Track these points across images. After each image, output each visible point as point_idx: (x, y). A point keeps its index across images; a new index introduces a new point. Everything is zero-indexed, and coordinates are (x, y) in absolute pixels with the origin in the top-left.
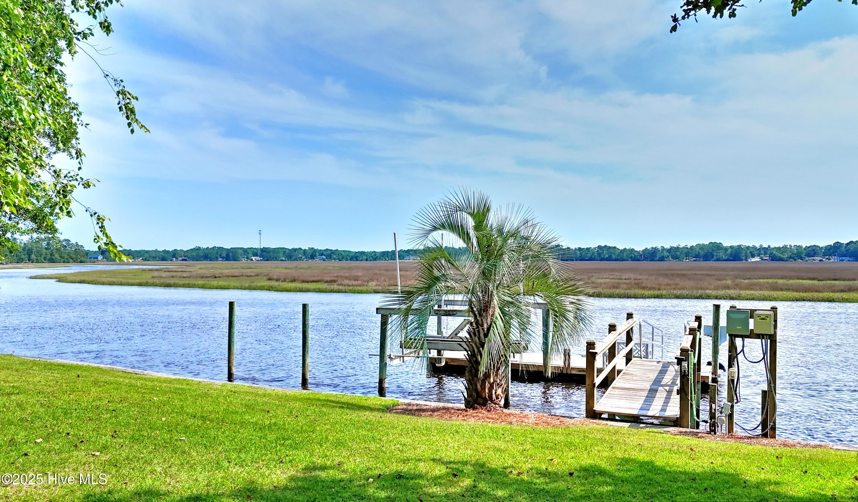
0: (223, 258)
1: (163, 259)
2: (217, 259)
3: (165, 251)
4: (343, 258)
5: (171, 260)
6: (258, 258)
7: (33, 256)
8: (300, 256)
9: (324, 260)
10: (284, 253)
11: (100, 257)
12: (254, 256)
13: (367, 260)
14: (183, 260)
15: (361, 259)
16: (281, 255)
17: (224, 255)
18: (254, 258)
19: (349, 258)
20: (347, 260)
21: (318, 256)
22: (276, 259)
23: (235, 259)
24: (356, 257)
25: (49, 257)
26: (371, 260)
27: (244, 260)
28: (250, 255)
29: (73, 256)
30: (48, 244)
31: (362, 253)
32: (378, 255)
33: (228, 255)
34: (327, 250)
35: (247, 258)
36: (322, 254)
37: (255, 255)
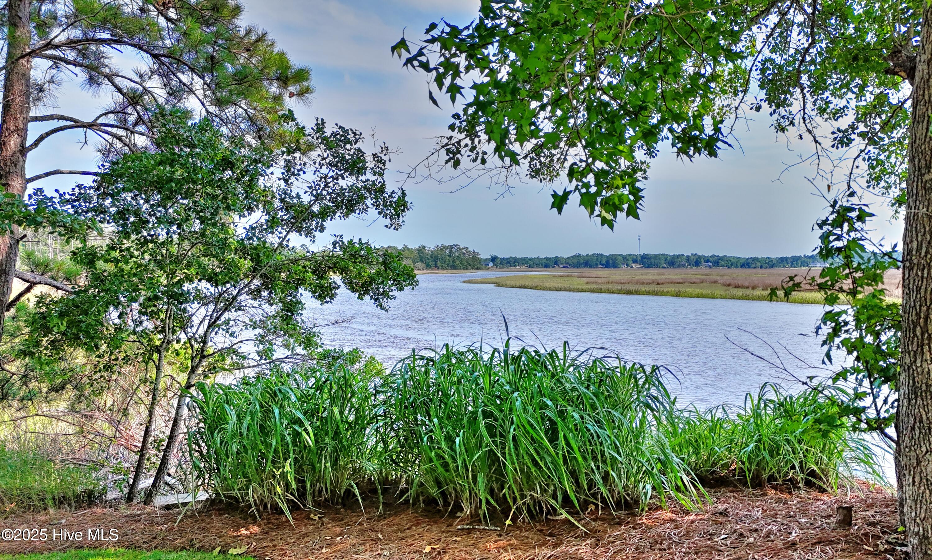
0: (603, 265)
1: (546, 266)
2: (597, 266)
3: (547, 259)
4: (732, 265)
5: (553, 267)
6: (638, 265)
7: (439, 263)
8: (683, 262)
9: (711, 267)
10: (666, 259)
11: (491, 264)
12: (634, 263)
13: (761, 267)
14: (564, 267)
16: (663, 262)
17: (604, 262)
18: (634, 265)
19: (739, 266)
20: (737, 267)
21: (703, 262)
22: (657, 266)
23: (615, 266)
24: (748, 264)
25: (451, 263)
26: (765, 268)
27: (624, 268)
28: (630, 262)
29: (471, 263)
30: (451, 251)
31: (755, 259)
32: (775, 262)
33: (607, 262)
34: (713, 256)
35: (627, 265)
36: (708, 261)
37: (635, 261)
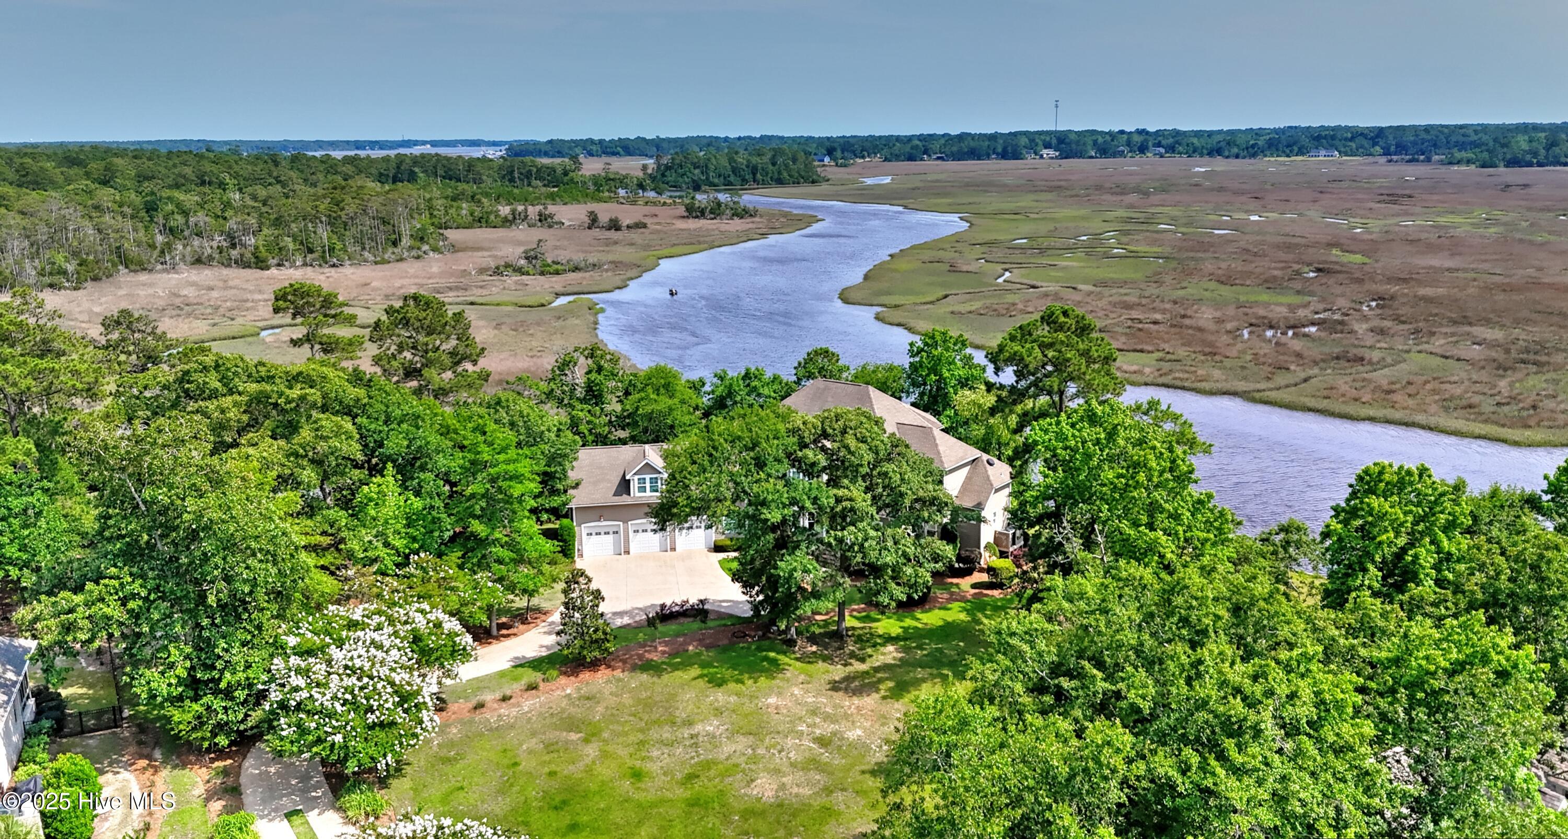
0: (998, 154)
1: (909, 157)
2: (988, 157)
4: (1194, 152)
5: (922, 159)
6: (1052, 153)
7: (759, 176)
8: (1122, 148)
9: (1162, 157)
10: (1095, 143)
12: (1046, 148)
13: (1237, 157)
14: (938, 158)
15: (1227, 153)
16: (1090, 147)
17: (1000, 150)
18: (1045, 152)
19: (1205, 152)
20: (1202, 155)
21: (1152, 148)
22: (1080, 155)
23: (1016, 156)
25: (776, 176)
26: (1244, 158)
27: (1029, 158)
28: (1040, 145)
35: (1036, 154)
36: (1159, 144)
37: (1047, 146)
